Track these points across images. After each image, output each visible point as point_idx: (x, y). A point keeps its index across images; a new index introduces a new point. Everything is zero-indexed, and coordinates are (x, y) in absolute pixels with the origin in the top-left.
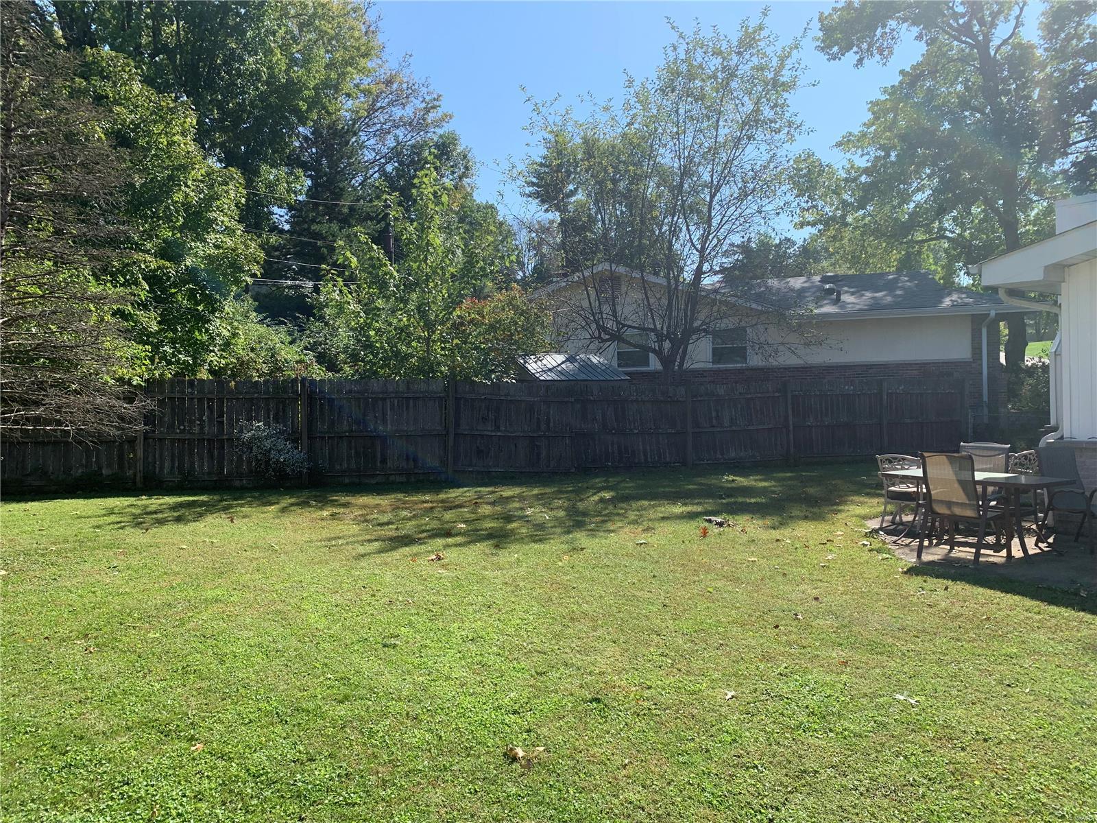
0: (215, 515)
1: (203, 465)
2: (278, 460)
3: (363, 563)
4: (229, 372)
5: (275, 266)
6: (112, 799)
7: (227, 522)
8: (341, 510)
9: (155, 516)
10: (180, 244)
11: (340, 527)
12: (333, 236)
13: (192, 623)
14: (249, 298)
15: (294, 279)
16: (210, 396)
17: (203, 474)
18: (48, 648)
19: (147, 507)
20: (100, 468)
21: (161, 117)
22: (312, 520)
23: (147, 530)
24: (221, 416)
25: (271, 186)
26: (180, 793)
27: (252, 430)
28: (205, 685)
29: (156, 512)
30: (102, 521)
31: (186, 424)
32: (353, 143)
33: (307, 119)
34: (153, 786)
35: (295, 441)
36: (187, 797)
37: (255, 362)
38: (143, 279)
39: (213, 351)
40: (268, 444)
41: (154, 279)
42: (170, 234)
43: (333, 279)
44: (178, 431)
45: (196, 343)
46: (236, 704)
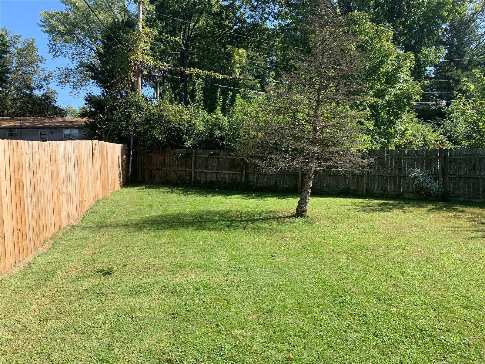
0: (397, 210)
1: (391, 187)
2: (427, 187)
3: (473, 241)
4: (403, 146)
5: (427, 95)
6: (360, 320)
7: (403, 213)
8: (460, 214)
9: (371, 208)
10: (384, 90)
11: (459, 222)
12: (458, 77)
13: (389, 256)
14: (414, 112)
15: (436, 101)
16: (396, 157)
17: (392, 191)
18: (334, 255)
19: (368, 203)
20: (350, 186)
21: (378, 35)
22: (444, 217)
23: (368, 213)
24: (400, 166)
25: (426, 57)
26: (387, 327)
27: (415, 172)
28: (396, 283)
29: (372, 206)
30: (350, 207)
31: (385, 169)
32: (472, 26)
33: (447, 20)
34: (375, 320)
35: (435, 178)
36: (390, 329)
37: (415, 141)
38: (368, 107)
39: (396, 137)
40: (422, 179)
41: (372, 107)
42: (379, 87)
43: (459, 98)
44: (381, 172)
45: (389, 134)
46: (410, 295)
